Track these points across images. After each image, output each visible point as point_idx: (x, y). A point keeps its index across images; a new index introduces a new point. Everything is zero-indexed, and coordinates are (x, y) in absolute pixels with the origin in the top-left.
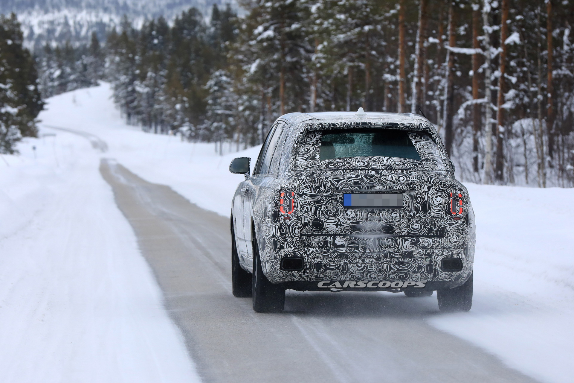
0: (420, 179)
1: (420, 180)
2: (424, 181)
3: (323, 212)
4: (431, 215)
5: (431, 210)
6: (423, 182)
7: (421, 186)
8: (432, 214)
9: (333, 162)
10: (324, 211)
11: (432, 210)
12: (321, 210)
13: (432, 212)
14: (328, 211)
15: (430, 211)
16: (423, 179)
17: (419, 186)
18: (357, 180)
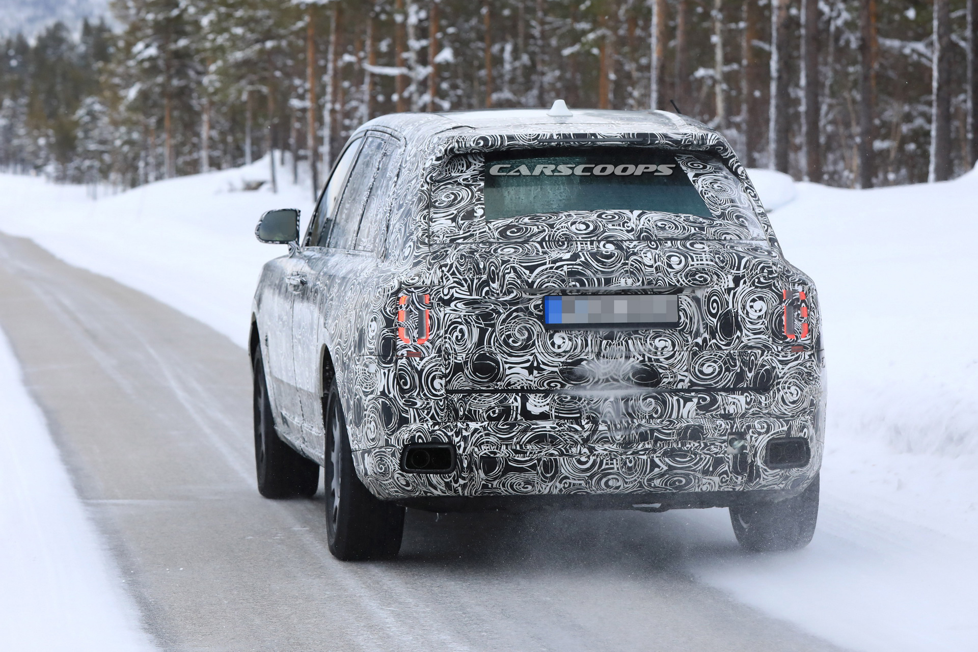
0: (717, 260)
1: (716, 263)
2: (726, 265)
3: (497, 339)
4: (742, 342)
5: (741, 331)
6: (723, 268)
7: (718, 276)
8: (744, 339)
9: (517, 224)
10: (501, 337)
11: (744, 331)
12: (494, 334)
13: (744, 334)
14: (509, 336)
15: (739, 333)
16: (723, 262)
17: (715, 277)
18: (575, 264)
